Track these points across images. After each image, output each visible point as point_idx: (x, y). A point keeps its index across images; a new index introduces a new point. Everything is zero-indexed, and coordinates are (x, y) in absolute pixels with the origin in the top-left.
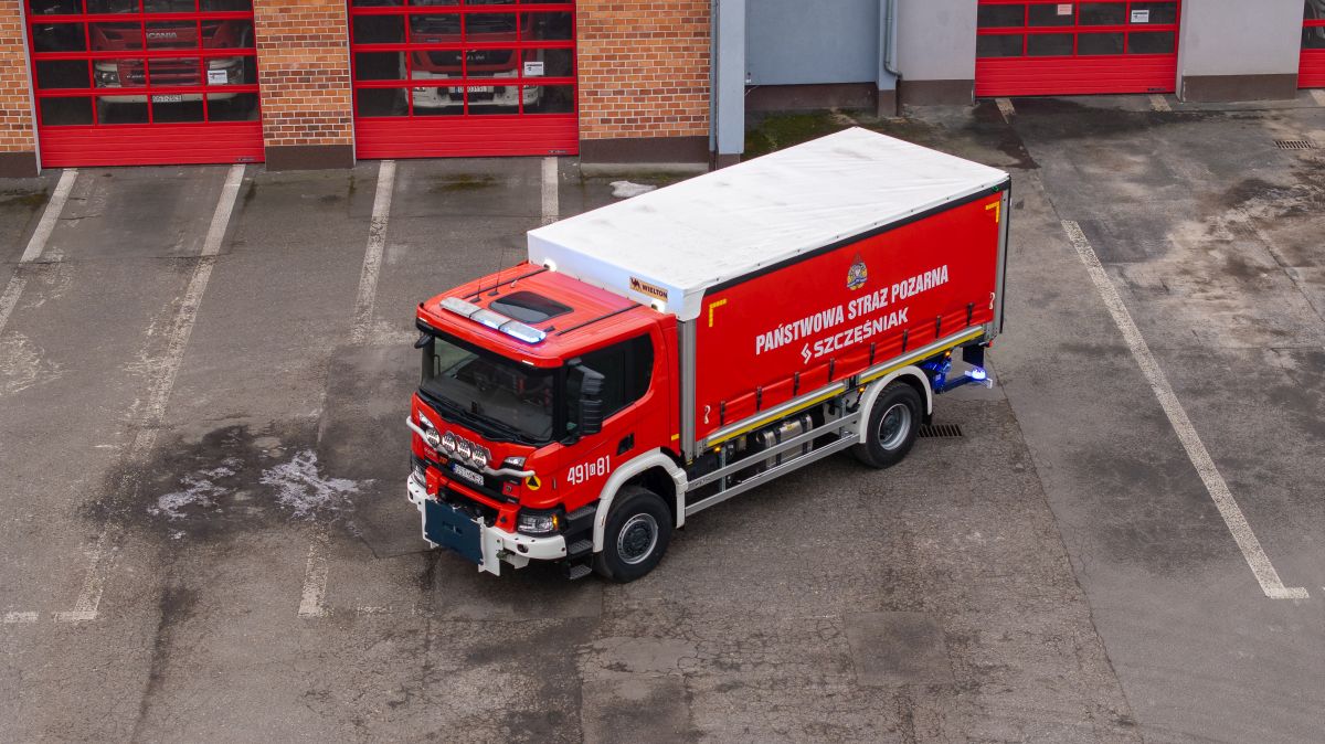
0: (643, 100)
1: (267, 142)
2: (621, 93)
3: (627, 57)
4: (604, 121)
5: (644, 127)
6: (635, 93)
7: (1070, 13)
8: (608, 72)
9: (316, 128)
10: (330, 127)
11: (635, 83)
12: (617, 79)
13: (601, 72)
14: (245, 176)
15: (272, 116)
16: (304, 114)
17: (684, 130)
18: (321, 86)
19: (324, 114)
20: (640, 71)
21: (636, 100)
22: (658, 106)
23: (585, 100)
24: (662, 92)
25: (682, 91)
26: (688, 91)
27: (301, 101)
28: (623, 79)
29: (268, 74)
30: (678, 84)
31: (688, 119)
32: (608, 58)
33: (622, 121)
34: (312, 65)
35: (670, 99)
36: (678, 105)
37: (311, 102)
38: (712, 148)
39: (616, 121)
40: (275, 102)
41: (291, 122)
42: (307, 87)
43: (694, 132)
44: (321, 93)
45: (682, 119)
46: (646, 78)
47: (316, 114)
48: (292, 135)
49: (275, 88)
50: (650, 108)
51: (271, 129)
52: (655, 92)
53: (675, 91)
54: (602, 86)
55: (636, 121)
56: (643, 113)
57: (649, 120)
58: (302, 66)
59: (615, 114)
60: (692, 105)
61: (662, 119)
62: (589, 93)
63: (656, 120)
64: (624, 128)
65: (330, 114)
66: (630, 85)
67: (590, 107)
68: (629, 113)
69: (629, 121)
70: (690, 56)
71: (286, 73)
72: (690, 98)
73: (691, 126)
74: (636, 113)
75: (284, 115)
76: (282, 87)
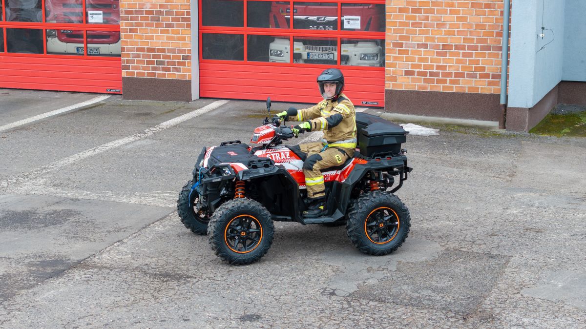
0: (445, 54)
1: (124, 73)
2: (425, 46)
3: (432, 12)
4: (408, 73)
5: (445, 81)
6: (437, 47)
8: (413, 24)
9: (162, 63)
10: (173, 64)
11: (439, 37)
12: (422, 32)
13: (407, 25)
15: (129, 50)
16: (152, 50)
17: (483, 87)
18: (169, 25)
19: (169, 51)
20: (443, 25)
21: (438, 54)
22: (459, 61)
23: (392, 51)
24: (463, 48)
25: (483, 48)
26: (489, 48)
27: (152, 38)
28: (427, 32)
29: (127, 12)
30: (479, 41)
31: (487, 76)
32: (414, 11)
33: (424, 74)
34: (161, 6)
35: (470, 55)
36: (477, 62)
37: (159, 39)
38: (502, 102)
39: (420, 74)
40: (131, 37)
41: (144, 56)
42: (157, 25)
43: (492, 90)
44: (167, 32)
45: (481, 76)
46: (449, 33)
47: (163, 51)
48: (144, 68)
49: (131, 25)
50: (452, 63)
51: (128, 61)
52: (457, 47)
53: (476, 48)
54: (407, 38)
55: (437, 74)
56: (444, 67)
57: (449, 74)
58: (154, 6)
59: (419, 66)
60: (490, 63)
61: (461, 75)
62: (395, 45)
63: (457, 75)
64: (426, 81)
65: (173, 51)
66: (433, 39)
67: (396, 58)
68: (432, 67)
69: (431, 74)
70: (491, 13)
71: (140, 12)
72: (490, 55)
73: (490, 84)
74: (438, 67)
75: (139, 50)
76: (138, 25)
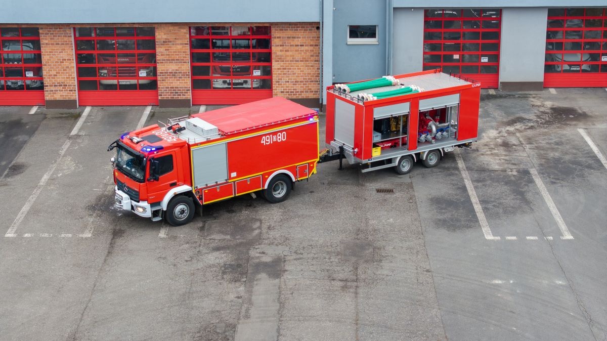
0: (296, 84)
1: (160, 98)
2: (288, 82)
3: (290, 69)
4: (282, 92)
5: (296, 94)
6: (293, 82)
7: (458, 58)
8: (283, 74)
9: (177, 93)
10: (182, 93)
11: (293, 78)
12: (286, 77)
13: (281, 74)
14: (152, 109)
15: (162, 88)
16: (173, 88)
17: (311, 96)
18: (180, 78)
19: (180, 88)
20: (295, 74)
21: (293, 84)
22: (301, 87)
23: (275, 84)
24: (303, 82)
25: (311, 82)
26: (313, 81)
27: (172, 83)
28: (289, 77)
29: (161, 73)
30: (309, 79)
31: (312, 92)
32: (283, 69)
33: (288, 92)
34: (176, 70)
35: (306, 84)
36: (309, 87)
37: (176, 83)
38: (320, 102)
39: (286, 92)
40: (163, 83)
41: (169, 90)
42: (174, 78)
43: (315, 97)
44: (179, 80)
45: (310, 92)
46: (297, 77)
47: (178, 88)
48: (169, 95)
49: (163, 78)
50: (299, 88)
51: (161, 93)
52: (300, 82)
53: (308, 82)
54: (281, 79)
55: (293, 92)
56: (296, 89)
57: (298, 92)
58: (173, 70)
59: (286, 89)
60: (314, 87)
61: (303, 92)
62: (277, 82)
63: (301, 92)
64: (289, 95)
65: (182, 88)
66: (291, 79)
67: (277, 87)
68: (291, 89)
69: (291, 92)
70: (313, 69)
71: (167, 73)
72: (313, 84)
73: (314, 94)
74: (293, 89)
75: (166, 88)
76: (165, 78)
